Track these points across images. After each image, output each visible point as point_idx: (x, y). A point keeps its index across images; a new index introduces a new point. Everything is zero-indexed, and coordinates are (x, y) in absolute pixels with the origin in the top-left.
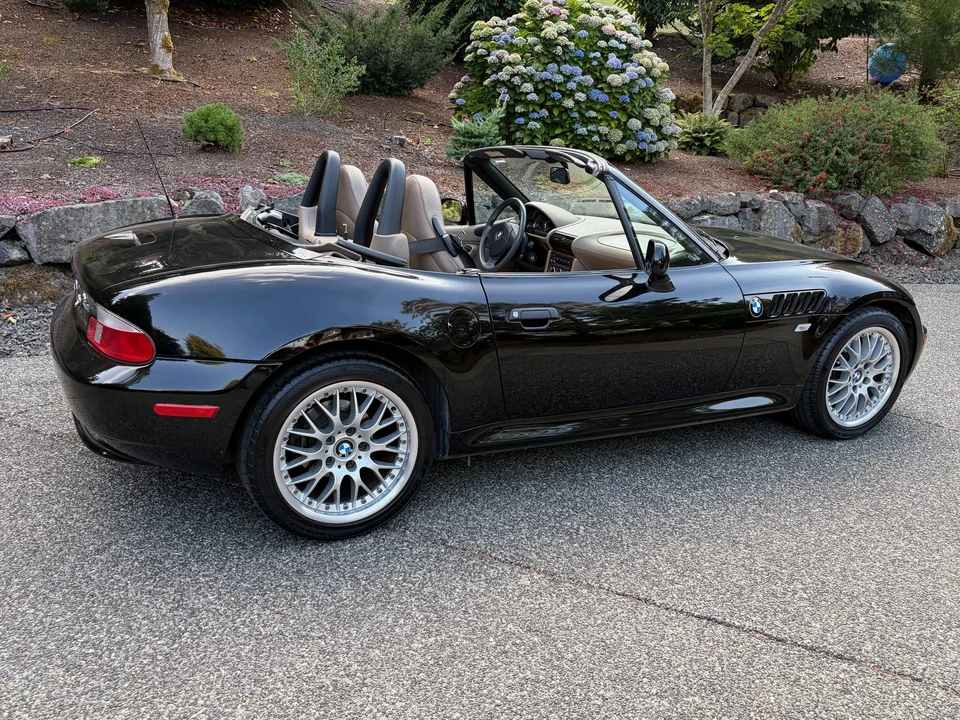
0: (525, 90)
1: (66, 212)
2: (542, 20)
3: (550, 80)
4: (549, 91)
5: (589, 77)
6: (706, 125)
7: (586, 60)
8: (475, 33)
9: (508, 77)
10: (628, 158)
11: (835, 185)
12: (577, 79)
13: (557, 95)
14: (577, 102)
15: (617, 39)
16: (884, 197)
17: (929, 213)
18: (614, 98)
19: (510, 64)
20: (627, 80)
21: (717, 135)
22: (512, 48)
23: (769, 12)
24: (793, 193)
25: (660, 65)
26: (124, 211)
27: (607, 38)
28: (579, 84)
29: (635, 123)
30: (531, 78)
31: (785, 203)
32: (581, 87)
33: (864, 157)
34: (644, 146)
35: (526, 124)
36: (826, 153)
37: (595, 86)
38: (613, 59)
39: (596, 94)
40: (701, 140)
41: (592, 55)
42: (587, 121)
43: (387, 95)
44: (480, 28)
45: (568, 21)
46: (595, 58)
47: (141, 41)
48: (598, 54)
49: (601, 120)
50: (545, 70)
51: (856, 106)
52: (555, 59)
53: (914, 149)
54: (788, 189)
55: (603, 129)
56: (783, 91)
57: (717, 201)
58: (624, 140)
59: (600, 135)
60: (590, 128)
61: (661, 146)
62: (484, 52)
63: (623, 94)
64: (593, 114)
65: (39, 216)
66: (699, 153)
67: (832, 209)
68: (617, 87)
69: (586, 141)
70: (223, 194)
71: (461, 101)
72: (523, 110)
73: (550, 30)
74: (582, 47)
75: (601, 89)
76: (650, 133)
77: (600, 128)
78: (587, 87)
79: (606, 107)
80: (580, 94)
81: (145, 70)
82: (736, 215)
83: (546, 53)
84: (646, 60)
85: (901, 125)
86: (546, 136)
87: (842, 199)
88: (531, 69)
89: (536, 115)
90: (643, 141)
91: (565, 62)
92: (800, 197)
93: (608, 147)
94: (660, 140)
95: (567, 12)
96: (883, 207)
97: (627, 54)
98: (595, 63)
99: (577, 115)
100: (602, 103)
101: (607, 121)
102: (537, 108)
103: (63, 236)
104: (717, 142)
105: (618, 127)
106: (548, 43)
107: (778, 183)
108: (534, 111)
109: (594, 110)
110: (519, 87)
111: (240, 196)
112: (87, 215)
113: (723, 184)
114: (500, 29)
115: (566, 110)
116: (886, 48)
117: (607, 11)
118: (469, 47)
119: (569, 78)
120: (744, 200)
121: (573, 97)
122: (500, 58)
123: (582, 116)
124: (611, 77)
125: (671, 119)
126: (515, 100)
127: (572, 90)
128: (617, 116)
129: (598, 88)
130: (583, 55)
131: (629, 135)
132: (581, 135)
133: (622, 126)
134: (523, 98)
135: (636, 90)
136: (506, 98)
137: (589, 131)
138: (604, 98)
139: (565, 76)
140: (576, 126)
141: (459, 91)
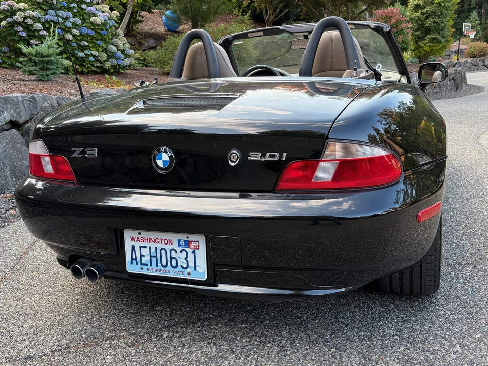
0: (38, 29)
3: (53, 21)
5: (78, 19)
7: (69, 8)
9: (22, 20)
10: (112, 70)
12: (71, 20)
13: (60, 31)
14: (74, 36)
18: (97, 32)
19: (20, 10)
20: (103, 21)
25: (114, 13)
28: (73, 24)
29: (114, 48)
30: (38, 20)
32: (75, 25)
34: (121, 62)
37: (83, 25)
39: (85, 31)
41: (72, 5)
42: (83, 48)
46: (74, 8)
48: (75, 5)
49: (92, 48)
50: (46, 14)
55: (95, 53)
56: (130, 36)
58: (108, 60)
59: (94, 57)
60: (86, 52)
61: (127, 62)
63: (102, 29)
64: (86, 44)
68: (98, 25)
69: (85, 61)
72: (38, 42)
76: (120, 54)
77: (92, 52)
78: (78, 25)
79: (92, 39)
80: (75, 30)
83: (45, 3)
88: (36, 14)
90: (119, 59)
91: (60, 9)
93: (98, 65)
94: (125, 58)
98: (75, 10)
99: (76, 45)
100: (90, 36)
101: (96, 47)
105: (103, 51)
109: (84, 40)
110: (32, 26)
115: (68, 41)
119: (67, 18)
121: (71, 33)
122: (11, 6)
123: (79, 45)
124: (93, 19)
125: (128, 46)
126: (29, 36)
127: (69, 28)
128: (102, 43)
129: (85, 27)
130: (66, 5)
131: (111, 56)
132: (82, 58)
133: (105, 50)
134: (36, 34)
135: (108, 27)
136: (24, 34)
137: (86, 55)
138: (92, 33)
139: (63, 18)
140: (76, 52)
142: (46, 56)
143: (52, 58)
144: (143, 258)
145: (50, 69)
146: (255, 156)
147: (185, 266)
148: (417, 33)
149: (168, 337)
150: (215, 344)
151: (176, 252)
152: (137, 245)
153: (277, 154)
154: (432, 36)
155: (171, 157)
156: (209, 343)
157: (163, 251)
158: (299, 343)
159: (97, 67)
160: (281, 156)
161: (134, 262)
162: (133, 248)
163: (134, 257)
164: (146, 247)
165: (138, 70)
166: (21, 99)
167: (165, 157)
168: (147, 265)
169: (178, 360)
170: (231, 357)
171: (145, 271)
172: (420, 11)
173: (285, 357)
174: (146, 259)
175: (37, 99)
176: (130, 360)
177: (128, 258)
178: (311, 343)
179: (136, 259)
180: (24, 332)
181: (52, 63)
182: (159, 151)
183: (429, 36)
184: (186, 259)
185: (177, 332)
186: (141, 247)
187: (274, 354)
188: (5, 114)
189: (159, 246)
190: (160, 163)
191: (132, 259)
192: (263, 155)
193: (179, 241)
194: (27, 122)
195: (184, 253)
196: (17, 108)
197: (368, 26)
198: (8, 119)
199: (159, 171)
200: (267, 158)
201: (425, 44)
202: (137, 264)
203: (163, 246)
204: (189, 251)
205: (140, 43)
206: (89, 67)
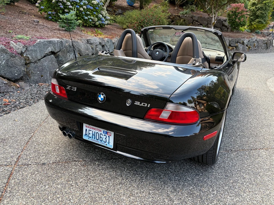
0: (68, 5)
3: (75, 2)
4: (75, 5)
5: (86, 1)
10: (99, 26)
13: (78, 7)
14: (84, 9)
18: (94, 8)
20: (97, 3)
28: (84, 3)
29: (101, 16)
32: (85, 4)
34: (104, 22)
39: (89, 7)
42: (87, 15)
49: (91, 15)
55: (92, 18)
56: (111, 7)
58: (98, 21)
59: (92, 19)
60: (89, 17)
63: (97, 7)
64: (89, 13)
68: (95, 5)
70: (5, 46)
71: (42, 7)
72: (68, 11)
76: (103, 19)
78: (86, 4)
79: (92, 11)
80: (84, 6)
93: (93, 23)
94: (106, 21)
101: (93, 15)
109: (89, 12)
110: (66, 3)
115: (81, 11)
119: (81, 1)
121: (82, 7)
123: (85, 13)
124: (93, 1)
125: (108, 15)
126: (64, 8)
127: (82, 5)
128: (96, 13)
129: (89, 5)
131: (99, 19)
132: (86, 19)
133: (97, 17)
134: (68, 7)
135: (99, 6)
136: (62, 7)
138: (92, 8)
140: (84, 16)
141: (39, 3)
142: (70, 20)
143: (73, 21)
144: (89, 134)
145: (71, 26)
146: (137, 103)
147: (105, 141)
148: (251, 17)
149: (98, 164)
150: (115, 172)
151: (102, 135)
152: (88, 129)
153: (146, 104)
154: (259, 20)
155: (104, 97)
156: (113, 170)
157: (97, 134)
158: (149, 177)
160: (147, 105)
161: (86, 135)
162: (86, 130)
163: (86, 134)
164: (91, 131)
165: (112, 25)
166: (56, 42)
167: (102, 97)
168: (91, 138)
169: (100, 176)
170: (120, 178)
171: (90, 140)
172: (255, 6)
173: (142, 182)
174: (91, 135)
175: (63, 42)
176: (81, 172)
177: (84, 133)
178: (154, 178)
179: (87, 134)
180: (44, 152)
181: (72, 23)
182: (100, 94)
183: (257, 20)
184: (106, 138)
185: (102, 163)
186: (89, 130)
187: (138, 180)
188: (49, 48)
189: (96, 131)
190: (100, 99)
191: (85, 134)
192: (141, 104)
193: (104, 131)
194: (58, 52)
195: (105, 136)
196: (54, 46)
197: (211, 32)
198: (50, 50)
199: (100, 102)
200: (142, 105)
201: (255, 24)
202: (87, 136)
203: (98, 132)
204: (107, 136)
205: (115, 11)
206: (89, 24)
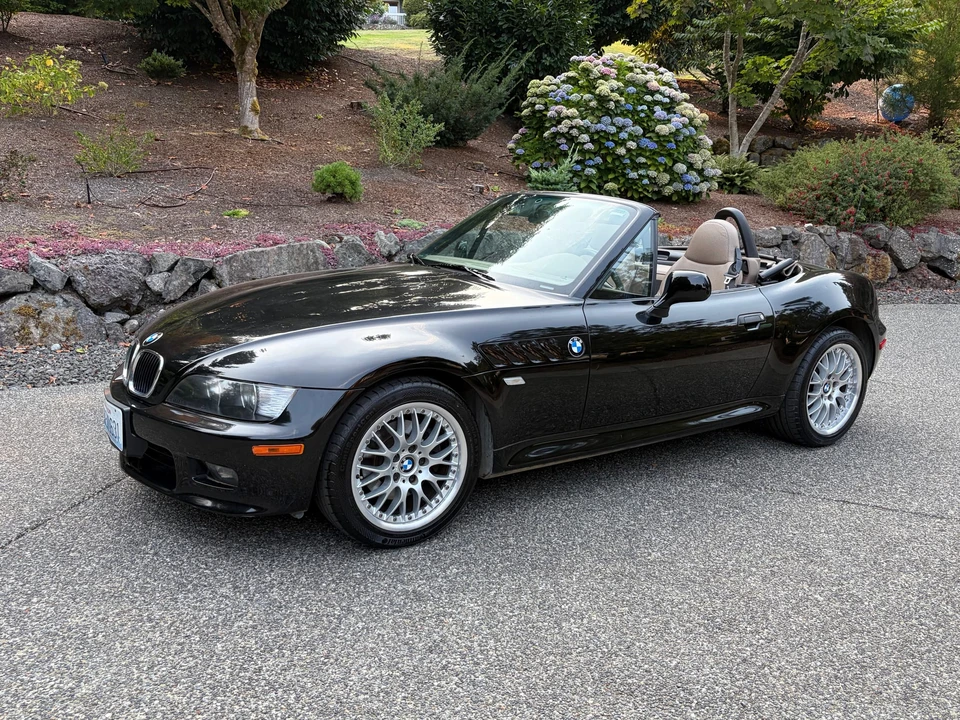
0: (582, 141)
1: (251, 254)
2: (596, 79)
3: (605, 131)
4: (603, 141)
5: (638, 127)
6: (736, 166)
7: (635, 112)
8: (532, 90)
9: (566, 130)
10: (675, 198)
11: (864, 218)
12: (628, 130)
13: (611, 144)
14: (629, 150)
15: (661, 94)
16: (907, 227)
17: (950, 241)
18: (662, 145)
19: (568, 117)
20: (673, 130)
21: (745, 175)
22: (568, 104)
23: (789, 63)
24: (826, 226)
25: (701, 116)
26: (293, 253)
27: (652, 93)
28: (630, 134)
29: (681, 167)
30: (587, 130)
31: (820, 235)
32: (632, 137)
33: (888, 193)
34: (689, 187)
35: (583, 170)
36: (854, 191)
37: (644, 135)
38: (659, 112)
39: (646, 143)
40: (732, 180)
41: (640, 108)
42: (636, 167)
43: (445, 146)
44: (535, 86)
45: (617, 79)
46: (642, 111)
47: (218, 104)
48: (645, 107)
49: (650, 166)
50: (599, 122)
51: (877, 147)
52: (608, 112)
53: (932, 184)
54: (821, 223)
55: (652, 173)
56: (799, 132)
57: (762, 235)
58: (670, 183)
59: (650, 178)
60: (641, 172)
61: (704, 186)
62: (542, 107)
63: (670, 141)
64: (643, 160)
65: (231, 258)
66: (730, 192)
67: (861, 240)
68: (664, 136)
69: (636, 184)
70: (363, 238)
71: (520, 151)
72: (580, 158)
73: (604, 88)
74: (631, 101)
75: (650, 138)
76: (693, 176)
77: (649, 172)
78: (637, 136)
79: (654, 154)
80: (631, 143)
81: (235, 131)
82: (778, 246)
83: (600, 108)
84: (688, 112)
85: (920, 164)
86: (600, 181)
87: (869, 230)
88: (587, 122)
89: (591, 163)
90: (689, 182)
91: (617, 115)
92: (833, 229)
93: (656, 189)
94: (702, 182)
95: (615, 71)
96: (907, 237)
97: (670, 107)
98: (642, 115)
99: (628, 162)
100: (650, 150)
101: (655, 165)
102: (592, 156)
103: (248, 275)
104: (746, 181)
105: (665, 171)
106: (603, 100)
107: (811, 218)
108: (590, 159)
109: (643, 156)
110: (577, 138)
111: (376, 239)
112: (266, 257)
113: (762, 220)
114: (555, 87)
115: (619, 157)
116: (895, 90)
117: (648, 69)
118: (525, 103)
119: (621, 129)
120: (785, 233)
121: (625, 145)
122: (559, 113)
123: (633, 162)
124: (659, 128)
125: (712, 163)
127: (624, 140)
128: (665, 161)
129: (646, 138)
130: (631, 108)
131: (675, 178)
132: (633, 179)
133: (669, 170)
135: (681, 138)
137: (640, 175)
138: (655, 146)
139: (618, 127)
140: (628, 171)
141: (517, 142)
159: (654, 192)
206: (641, 193)
